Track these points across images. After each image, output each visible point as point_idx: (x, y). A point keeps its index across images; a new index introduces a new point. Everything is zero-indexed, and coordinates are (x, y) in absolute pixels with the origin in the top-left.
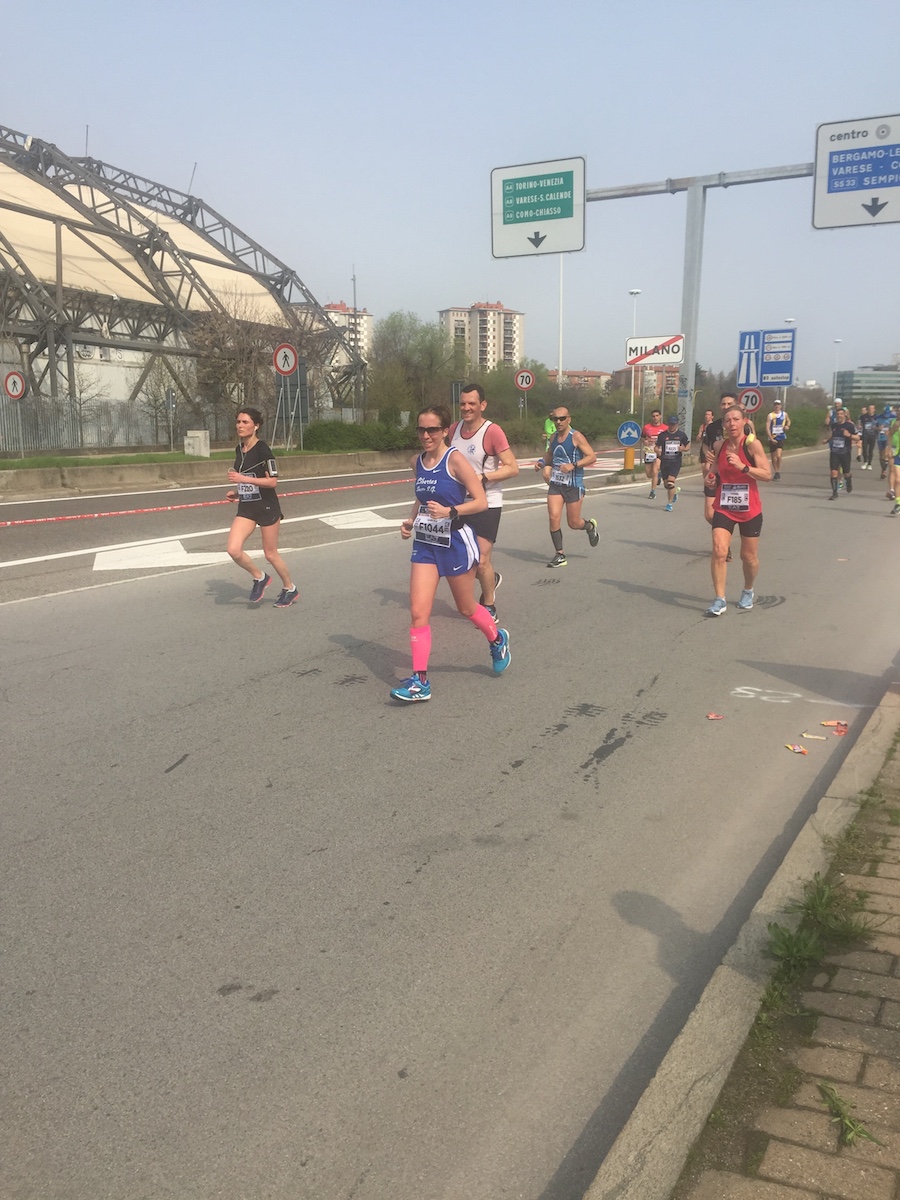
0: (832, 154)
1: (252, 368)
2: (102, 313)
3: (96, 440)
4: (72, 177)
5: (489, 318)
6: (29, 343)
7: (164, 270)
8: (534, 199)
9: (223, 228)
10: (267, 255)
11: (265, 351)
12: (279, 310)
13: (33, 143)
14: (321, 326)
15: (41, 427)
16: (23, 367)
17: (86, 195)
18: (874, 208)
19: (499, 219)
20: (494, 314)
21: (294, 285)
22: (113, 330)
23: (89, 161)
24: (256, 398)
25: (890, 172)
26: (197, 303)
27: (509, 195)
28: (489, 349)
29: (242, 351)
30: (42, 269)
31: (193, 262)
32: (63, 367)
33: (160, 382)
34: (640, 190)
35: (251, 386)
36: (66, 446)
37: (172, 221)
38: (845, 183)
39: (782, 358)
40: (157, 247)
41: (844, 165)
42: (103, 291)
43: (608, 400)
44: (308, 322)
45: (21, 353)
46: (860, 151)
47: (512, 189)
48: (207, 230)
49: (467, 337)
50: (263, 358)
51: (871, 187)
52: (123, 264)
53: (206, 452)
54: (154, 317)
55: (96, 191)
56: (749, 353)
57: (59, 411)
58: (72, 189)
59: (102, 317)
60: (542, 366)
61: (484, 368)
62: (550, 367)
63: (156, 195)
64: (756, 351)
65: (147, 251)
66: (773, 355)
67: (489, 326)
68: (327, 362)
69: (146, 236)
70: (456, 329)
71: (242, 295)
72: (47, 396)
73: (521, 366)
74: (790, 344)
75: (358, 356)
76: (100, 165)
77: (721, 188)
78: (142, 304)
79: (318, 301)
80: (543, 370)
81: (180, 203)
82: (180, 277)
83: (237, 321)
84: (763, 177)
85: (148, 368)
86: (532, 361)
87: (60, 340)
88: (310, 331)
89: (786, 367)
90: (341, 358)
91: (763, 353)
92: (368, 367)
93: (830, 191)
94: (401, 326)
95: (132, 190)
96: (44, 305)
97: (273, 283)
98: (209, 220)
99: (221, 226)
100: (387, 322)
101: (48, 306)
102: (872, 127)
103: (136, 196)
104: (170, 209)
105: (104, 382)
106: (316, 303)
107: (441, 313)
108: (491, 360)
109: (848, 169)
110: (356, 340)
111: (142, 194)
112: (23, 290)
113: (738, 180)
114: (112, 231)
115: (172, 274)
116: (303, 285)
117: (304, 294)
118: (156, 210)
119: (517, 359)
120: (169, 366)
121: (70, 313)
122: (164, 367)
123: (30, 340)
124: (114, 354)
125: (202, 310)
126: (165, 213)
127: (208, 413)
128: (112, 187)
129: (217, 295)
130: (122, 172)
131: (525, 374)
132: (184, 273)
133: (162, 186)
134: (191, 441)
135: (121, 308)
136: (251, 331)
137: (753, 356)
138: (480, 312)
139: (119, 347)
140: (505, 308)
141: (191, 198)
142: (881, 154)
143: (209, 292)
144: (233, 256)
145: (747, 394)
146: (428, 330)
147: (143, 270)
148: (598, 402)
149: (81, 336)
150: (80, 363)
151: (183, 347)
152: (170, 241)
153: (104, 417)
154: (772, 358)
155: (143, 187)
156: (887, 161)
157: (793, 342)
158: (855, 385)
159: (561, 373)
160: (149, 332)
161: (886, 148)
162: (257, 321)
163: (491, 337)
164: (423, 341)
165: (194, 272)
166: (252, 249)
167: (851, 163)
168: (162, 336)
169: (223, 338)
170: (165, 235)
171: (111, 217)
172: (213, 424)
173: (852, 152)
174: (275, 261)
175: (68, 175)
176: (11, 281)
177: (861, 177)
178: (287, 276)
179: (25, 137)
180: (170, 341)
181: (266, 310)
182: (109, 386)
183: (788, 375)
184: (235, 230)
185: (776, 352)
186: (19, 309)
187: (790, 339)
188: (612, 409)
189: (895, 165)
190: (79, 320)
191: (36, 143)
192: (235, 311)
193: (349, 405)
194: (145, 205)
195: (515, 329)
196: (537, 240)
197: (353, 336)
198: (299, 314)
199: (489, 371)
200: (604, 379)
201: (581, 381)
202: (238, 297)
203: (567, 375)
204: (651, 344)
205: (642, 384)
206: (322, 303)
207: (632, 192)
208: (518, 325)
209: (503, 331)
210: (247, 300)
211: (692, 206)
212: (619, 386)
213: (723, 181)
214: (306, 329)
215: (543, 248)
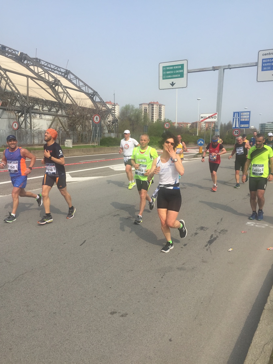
0: (263, 60)
1: (84, 121)
2: (40, 104)
3: (37, 142)
4: (32, 64)
5: (154, 106)
6: (18, 113)
7: (58, 91)
8: (172, 72)
9: (76, 79)
10: (89, 87)
11: (88, 115)
12: (92, 103)
13: (20, 54)
14: (105, 108)
15: (21, 138)
16: (17, 120)
17: (36, 69)
19: (161, 78)
20: (156, 105)
21: (97, 96)
22: (43, 109)
23: (37, 59)
24: (85, 130)
26: (68, 101)
27: (164, 71)
28: (154, 116)
29: (81, 116)
30: (23, 91)
31: (67, 89)
32: (28, 120)
33: (57, 125)
34: (204, 70)
35: (84, 126)
36: (29, 144)
37: (61, 77)
38: (267, 68)
39: (246, 120)
40: (57, 85)
41: (267, 63)
42: (40, 97)
43: (190, 131)
44: (101, 107)
45: (16, 116)
46: (272, 59)
47: (165, 69)
48: (71, 80)
49: (147, 112)
50: (87, 118)
52: (47, 90)
53: (71, 146)
54: (55, 106)
55: (39, 68)
56: (236, 118)
57: (27, 133)
58: (32, 67)
59: (40, 105)
60: (171, 121)
61: (153, 121)
62: (173, 121)
63: (57, 69)
64: (238, 118)
65: (54, 86)
66: (243, 119)
67: (154, 109)
68: (106, 119)
69: (53, 81)
70: (144, 109)
71: (82, 99)
72: (23, 129)
73: (164, 121)
74: (249, 116)
75: (115, 117)
76: (40, 60)
77: (229, 69)
78: (52, 102)
80: (171, 122)
81: (64, 72)
82: (63, 94)
83: (80, 107)
84: (242, 66)
85: (53, 121)
86: (168, 119)
87: (27, 112)
88: (101, 110)
89: (248, 122)
90: (110, 118)
91: (240, 118)
92: (119, 121)
93: (262, 70)
94: (129, 109)
95: (49, 68)
96: (23, 102)
97: (91, 95)
98: (72, 77)
99: (75, 78)
100: (125, 107)
101: (24, 102)
103: (50, 69)
104: (60, 73)
105: (40, 125)
106: (103, 102)
107: (140, 105)
108: (155, 119)
110: (114, 112)
111: (52, 69)
112: (17, 97)
113: (234, 67)
114: (44, 80)
115: (61, 93)
116: (100, 96)
117: (100, 99)
118: (56, 73)
119: (163, 119)
120: (60, 120)
121: (31, 104)
122: (58, 121)
123: (19, 112)
124: (43, 116)
125: (70, 103)
126: (59, 75)
127: (71, 134)
128: (43, 67)
129: (74, 99)
130: (47, 62)
131: (167, 124)
132: (64, 92)
133: (58, 67)
134: (67, 143)
135: (46, 103)
136: (84, 110)
137: (237, 119)
138: (151, 104)
139: (45, 114)
140: (159, 103)
141: (67, 70)
143: (72, 98)
144: (79, 87)
145: (235, 131)
146: (136, 110)
147: (52, 91)
148: (187, 132)
149: (33, 111)
150: (34, 119)
151: (64, 114)
152: (61, 83)
153: (40, 135)
154: (243, 120)
155: (52, 67)
157: (250, 115)
158: (266, 128)
159: (176, 123)
160: (54, 110)
162: (86, 107)
163: (155, 112)
164: (135, 113)
165: (67, 92)
166: (85, 85)
167: (269, 62)
168: (57, 111)
169: (76, 112)
170: (59, 81)
171: (43, 76)
172: (72, 138)
173: (269, 59)
174: (91, 89)
175: (30, 63)
176: (14, 94)
177: (272, 66)
178: (95, 93)
179: (18, 52)
180: (60, 113)
181: (89, 104)
182: (42, 126)
183: (248, 125)
184: (79, 80)
185: (244, 118)
186: (16, 103)
188: (191, 134)
190: (33, 106)
191: (22, 54)
192: (80, 104)
193: (113, 132)
194: (53, 72)
195: (162, 110)
196: (173, 84)
197: (114, 111)
198: (98, 105)
199: (154, 122)
200: (189, 125)
201: (182, 125)
202: (81, 100)
203: (178, 124)
204: (207, 116)
205: (201, 127)
206: (105, 101)
207: (202, 70)
208: (163, 108)
209: (158, 111)
210: (83, 101)
211: (220, 74)
212: (194, 127)
213: (229, 67)
214: (100, 109)
215: (174, 86)
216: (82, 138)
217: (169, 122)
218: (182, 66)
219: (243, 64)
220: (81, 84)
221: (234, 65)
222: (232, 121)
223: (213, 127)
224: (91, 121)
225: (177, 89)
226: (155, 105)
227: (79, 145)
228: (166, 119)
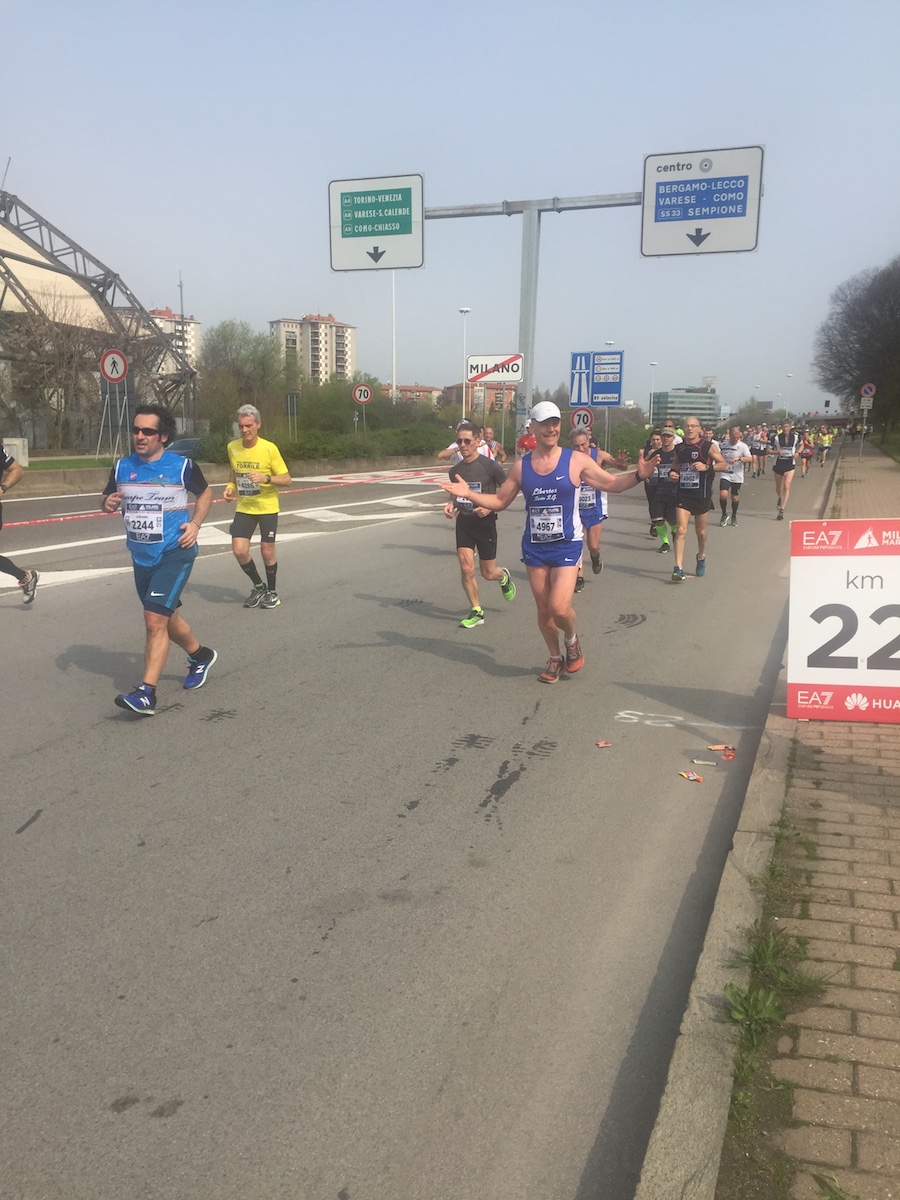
0: (659, 185)
1: (73, 373)
5: (320, 331)
8: (373, 214)
9: (40, 226)
10: (87, 256)
11: (87, 355)
12: (101, 314)
14: (148, 332)
18: (698, 238)
19: (337, 232)
20: (326, 327)
21: (117, 289)
24: (77, 404)
25: (710, 204)
26: (12, 304)
27: (346, 208)
28: (321, 361)
29: (62, 355)
31: (7, 261)
34: (478, 211)
35: (71, 392)
38: (671, 213)
39: (611, 379)
41: (670, 195)
43: (441, 415)
44: (134, 327)
46: (685, 183)
47: (350, 202)
48: (22, 228)
49: (298, 349)
50: (85, 363)
51: (694, 218)
56: (580, 374)
60: (375, 380)
61: (317, 380)
62: (383, 381)
64: (587, 371)
66: (602, 376)
67: (320, 338)
68: (154, 370)
70: (287, 340)
71: (61, 297)
73: (354, 380)
74: (618, 366)
75: (186, 363)
77: (555, 212)
79: (144, 306)
80: (376, 384)
83: (57, 324)
84: (594, 204)
86: (365, 374)
88: (135, 337)
89: (615, 388)
90: (168, 366)
91: (594, 374)
92: (198, 376)
93: (657, 220)
94: (232, 336)
97: (95, 285)
98: (25, 217)
99: (37, 224)
100: (218, 330)
102: (695, 160)
106: (142, 309)
107: (272, 323)
108: (324, 373)
109: (674, 200)
110: (184, 348)
113: (571, 205)
116: (127, 288)
117: (128, 299)
119: (349, 372)
125: (17, 310)
127: (25, 419)
129: (34, 296)
131: (363, 388)
136: (71, 336)
137: (584, 376)
138: (311, 324)
140: (337, 320)
141: (5, 195)
142: (704, 186)
143: (25, 293)
144: (50, 256)
145: (579, 413)
146: (259, 340)
148: (430, 417)
154: (602, 379)
156: (709, 193)
157: (621, 364)
158: (669, 405)
159: (394, 388)
161: (709, 181)
162: (78, 325)
163: (323, 350)
164: (256, 351)
165: (8, 271)
166: (71, 250)
167: (677, 194)
169: (41, 340)
172: (30, 432)
173: (678, 183)
174: (97, 263)
177: (685, 208)
178: (110, 279)
181: (88, 314)
183: (617, 395)
184: (52, 229)
185: (605, 372)
187: (619, 361)
188: (443, 424)
189: (717, 198)
192: (55, 313)
195: (346, 342)
196: (376, 255)
197: (181, 344)
198: (123, 319)
199: (321, 384)
200: (436, 394)
201: (413, 396)
202: (58, 299)
203: (402, 390)
204: (491, 362)
205: (472, 400)
206: (148, 308)
207: (470, 211)
208: (349, 338)
209: (334, 345)
210: (66, 303)
211: (527, 227)
212: (451, 401)
213: (557, 206)
214: (131, 335)
215: (382, 262)
216: (66, 435)
217: (371, 383)
218: (406, 193)
219: (597, 198)
220: (59, 244)
221: (572, 200)
222: (568, 384)
223: (511, 403)
224: (97, 375)
225: (393, 271)
226: (323, 326)
227: (55, 458)
228: (362, 374)
